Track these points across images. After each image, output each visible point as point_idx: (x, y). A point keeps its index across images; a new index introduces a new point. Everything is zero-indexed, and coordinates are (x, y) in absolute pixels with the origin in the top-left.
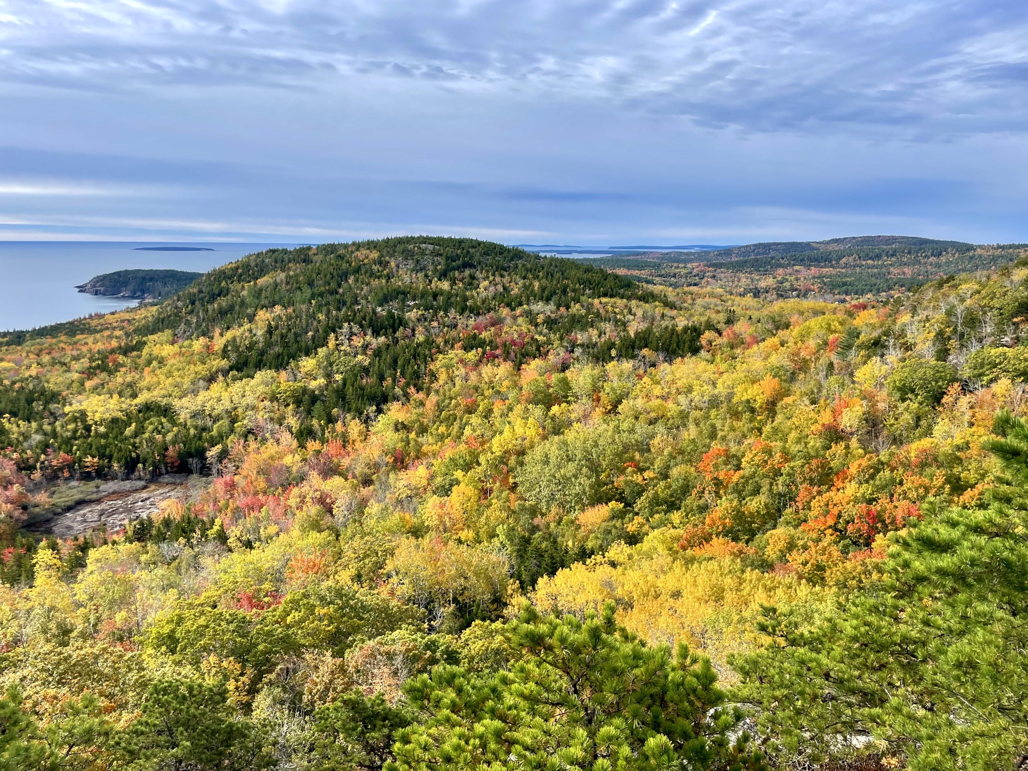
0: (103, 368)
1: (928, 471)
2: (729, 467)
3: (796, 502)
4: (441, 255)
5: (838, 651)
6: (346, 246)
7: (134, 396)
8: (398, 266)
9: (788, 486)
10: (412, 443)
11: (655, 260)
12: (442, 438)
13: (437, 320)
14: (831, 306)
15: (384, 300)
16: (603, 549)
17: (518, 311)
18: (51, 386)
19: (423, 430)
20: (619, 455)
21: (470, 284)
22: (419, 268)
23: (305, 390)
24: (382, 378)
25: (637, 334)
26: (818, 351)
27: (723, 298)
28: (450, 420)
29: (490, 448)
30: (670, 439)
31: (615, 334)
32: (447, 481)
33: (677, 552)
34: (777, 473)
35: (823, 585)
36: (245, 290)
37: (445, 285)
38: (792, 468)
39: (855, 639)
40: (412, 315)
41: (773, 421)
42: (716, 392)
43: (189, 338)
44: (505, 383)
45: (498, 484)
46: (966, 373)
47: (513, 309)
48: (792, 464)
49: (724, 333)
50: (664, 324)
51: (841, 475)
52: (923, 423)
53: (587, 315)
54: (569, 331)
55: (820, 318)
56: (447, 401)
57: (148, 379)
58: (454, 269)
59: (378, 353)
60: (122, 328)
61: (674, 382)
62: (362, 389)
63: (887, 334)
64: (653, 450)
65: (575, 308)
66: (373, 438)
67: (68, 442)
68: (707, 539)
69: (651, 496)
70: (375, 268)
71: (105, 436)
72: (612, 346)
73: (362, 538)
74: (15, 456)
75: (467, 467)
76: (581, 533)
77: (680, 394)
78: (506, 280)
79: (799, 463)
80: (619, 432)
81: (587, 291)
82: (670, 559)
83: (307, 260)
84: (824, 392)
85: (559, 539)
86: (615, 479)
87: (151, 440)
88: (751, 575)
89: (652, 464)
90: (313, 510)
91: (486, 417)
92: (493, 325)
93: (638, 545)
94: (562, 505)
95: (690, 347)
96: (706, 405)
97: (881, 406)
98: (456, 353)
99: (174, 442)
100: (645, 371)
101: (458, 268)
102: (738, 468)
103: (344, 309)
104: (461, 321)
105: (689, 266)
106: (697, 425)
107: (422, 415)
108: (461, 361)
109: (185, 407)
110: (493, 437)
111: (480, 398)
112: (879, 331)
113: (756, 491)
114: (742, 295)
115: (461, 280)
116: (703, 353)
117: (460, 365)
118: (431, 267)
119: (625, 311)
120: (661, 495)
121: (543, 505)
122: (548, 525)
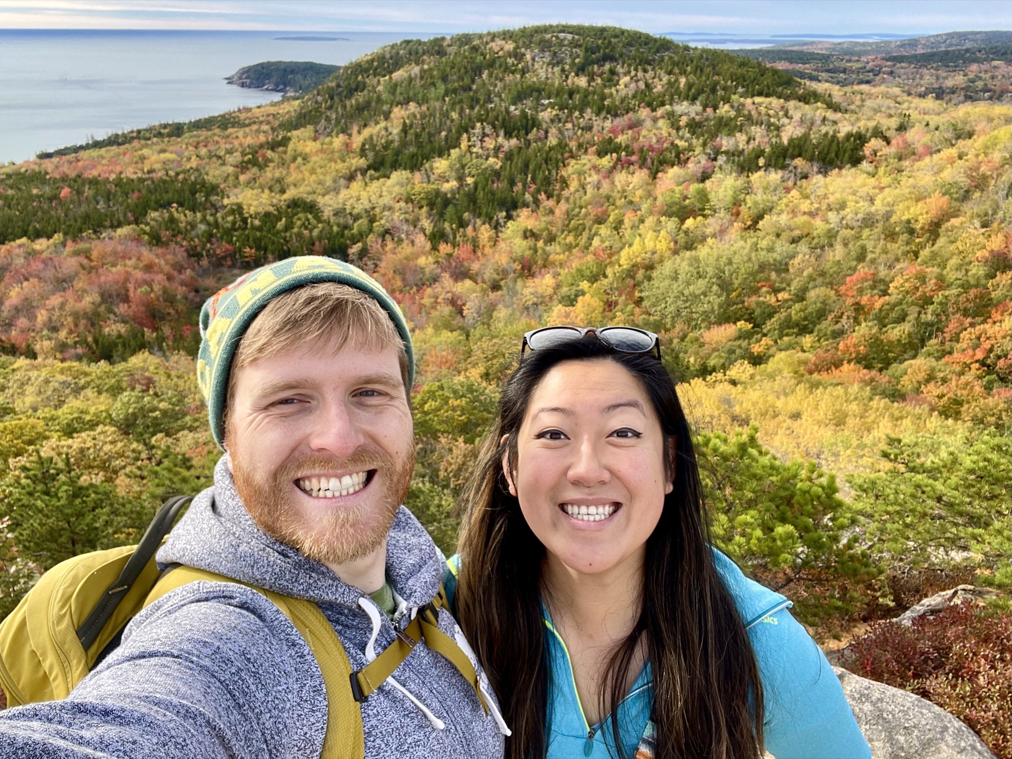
0: (254, 163)
2: (875, 291)
3: (943, 332)
4: (580, 46)
5: (954, 480)
6: (481, 37)
7: (283, 191)
8: (533, 59)
9: (938, 315)
10: (540, 252)
11: (824, 52)
12: (570, 248)
13: (572, 122)
15: (519, 98)
16: (724, 368)
17: (660, 111)
18: (209, 178)
19: (551, 239)
20: (753, 274)
21: (610, 80)
22: (556, 61)
23: (438, 193)
24: (512, 183)
25: (791, 140)
26: (1003, 166)
27: (899, 99)
28: (578, 231)
29: (618, 261)
30: (813, 259)
31: (766, 140)
32: (573, 292)
33: (802, 375)
34: (927, 301)
35: (957, 419)
36: (381, 84)
37: (582, 82)
38: (946, 297)
40: (545, 115)
41: (933, 245)
42: (873, 209)
43: (329, 135)
44: (639, 193)
45: (623, 297)
47: (654, 110)
48: (947, 293)
49: (894, 142)
50: (824, 129)
51: (1001, 308)
53: (736, 117)
54: (714, 136)
56: (577, 210)
57: (294, 176)
58: (593, 63)
59: (509, 156)
60: (268, 123)
61: (825, 197)
62: (493, 193)
64: (791, 270)
65: (725, 110)
66: (502, 245)
67: (228, 233)
68: (838, 364)
69: (783, 318)
70: (510, 61)
71: (259, 229)
72: (760, 153)
73: (490, 340)
74: (184, 243)
75: (594, 279)
76: (703, 351)
77: (831, 210)
78: (651, 73)
79: (955, 291)
80: (757, 250)
81: (740, 90)
82: (793, 381)
83: (441, 52)
84: (1000, 214)
85: (681, 355)
86: (746, 299)
87: (299, 235)
88: (879, 403)
89: (789, 285)
90: (447, 310)
91: (616, 228)
92: (630, 128)
93: (763, 366)
94: (689, 321)
95: (850, 158)
96: (859, 223)
98: (588, 159)
99: (320, 238)
100: (795, 184)
101: (597, 62)
102: (885, 293)
103: (477, 108)
104: (597, 123)
105: (864, 59)
106: (846, 245)
107: (551, 223)
108: (595, 167)
109: (328, 204)
110: (621, 249)
111: (611, 207)
113: (902, 319)
114: (922, 96)
115: (600, 75)
116: (865, 165)
117: (593, 172)
118: (568, 61)
119: (781, 113)
120: (794, 317)
121: (668, 320)
122: (671, 341)
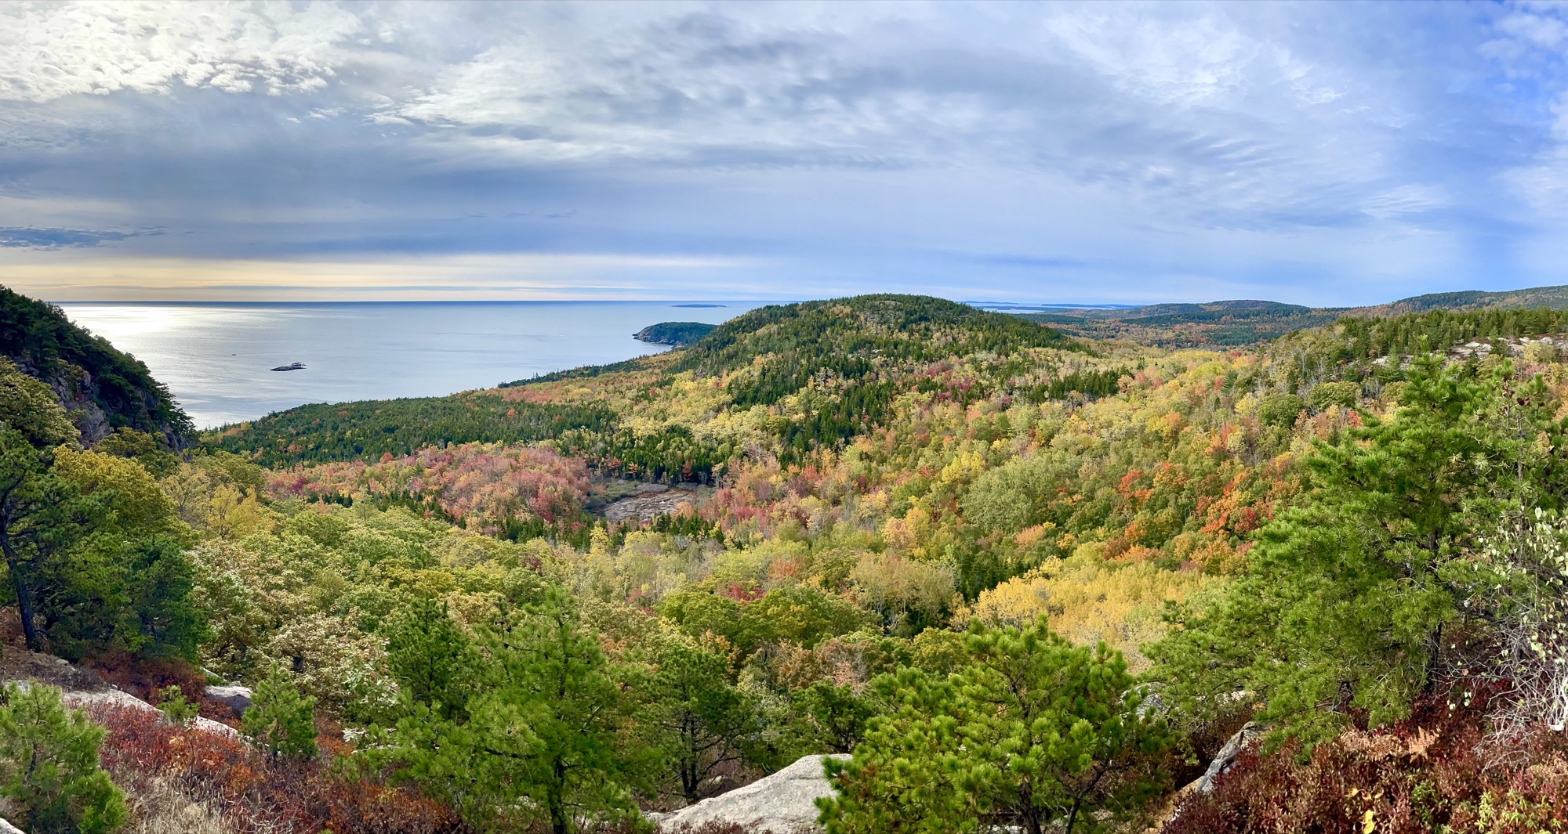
0: (646, 397)
1: (1289, 477)
2: (1143, 486)
3: (1196, 510)
4: (902, 309)
5: (1220, 627)
6: (825, 303)
7: (665, 420)
8: (866, 320)
9: (1189, 498)
10: (874, 471)
11: (1079, 316)
12: (899, 467)
13: (897, 366)
14: (1216, 354)
15: (855, 348)
16: (1037, 564)
17: (965, 359)
18: (612, 408)
19: (883, 461)
20: (1051, 482)
21: (925, 335)
22: (883, 321)
23: (788, 422)
24: (850, 415)
25: (1066, 378)
26: (1208, 389)
27: (1135, 348)
28: (906, 453)
29: (940, 477)
30: (1095, 466)
31: (1048, 378)
32: (903, 505)
33: (1102, 561)
34: (1180, 489)
35: (1218, 574)
36: (747, 339)
37: (904, 336)
38: (1192, 483)
39: (1230, 616)
40: (876, 361)
41: (1176, 447)
42: (1132, 425)
43: (705, 376)
44: (954, 421)
45: (947, 508)
46: (1309, 402)
47: (960, 357)
48: (1192, 480)
49: (1137, 377)
50: (1088, 370)
51: (1228, 487)
52: (1283, 440)
53: (1023, 362)
54: (1008, 376)
55: (1208, 363)
56: (904, 436)
57: (674, 408)
58: (912, 322)
59: (847, 393)
60: (660, 367)
61: (1097, 418)
62: (834, 423)
63: (1256, 374)
64: (1080, 476)
65: (1014, 356)
66: (841, 465)
67: (619, 450)
68: (1127, 549)
69: (1079, 516)
70: (848, 321)
71: (643, 448)
72: (1044, 389)
73: (830, 550)
74: (586, 456)
75: (920, 493)
76: (1017, 552)
77: (1102, 427)
78: (956, 330)
79: (1196, 479)
80: (1052, 462)
81: (1024, 342)
82: (1095, 568)
83: (794, 315)
84: (1214, 422)
85: (1000, 557)
86: (1048, 503)
87: (673, 454)
88: (1163, 574)
89: (1080, 488)
90: (791, 522)
91: (936, 450)
92: (943, 370)
93: (1068, 558)
94: (1003, 526)
95: (1109, 389)
96: (1124, 436)
97: (1255, 429)
98: (913, 394)
99: (689, 458)
100: (1074, 410)
101: (915, 321)
102: (1150, 486)
103: (822, 356)
104: (917, 367)
105: (1107, 321)
106: (1117, 453)
107: (882, 447)
108: (917, 401)
109: (699, 430)
110: (942, 467)
111: (932, 433)
112: (1251, 373)
113: (1165, 505)
114: (1150, 346)
115: (919, 331)
116: (1120, 394)
117: (916, 405)
118: (893, 321)
119: (1056, 359)
120: (1088, 514)
121: (986, 526)
122: (990, 545)
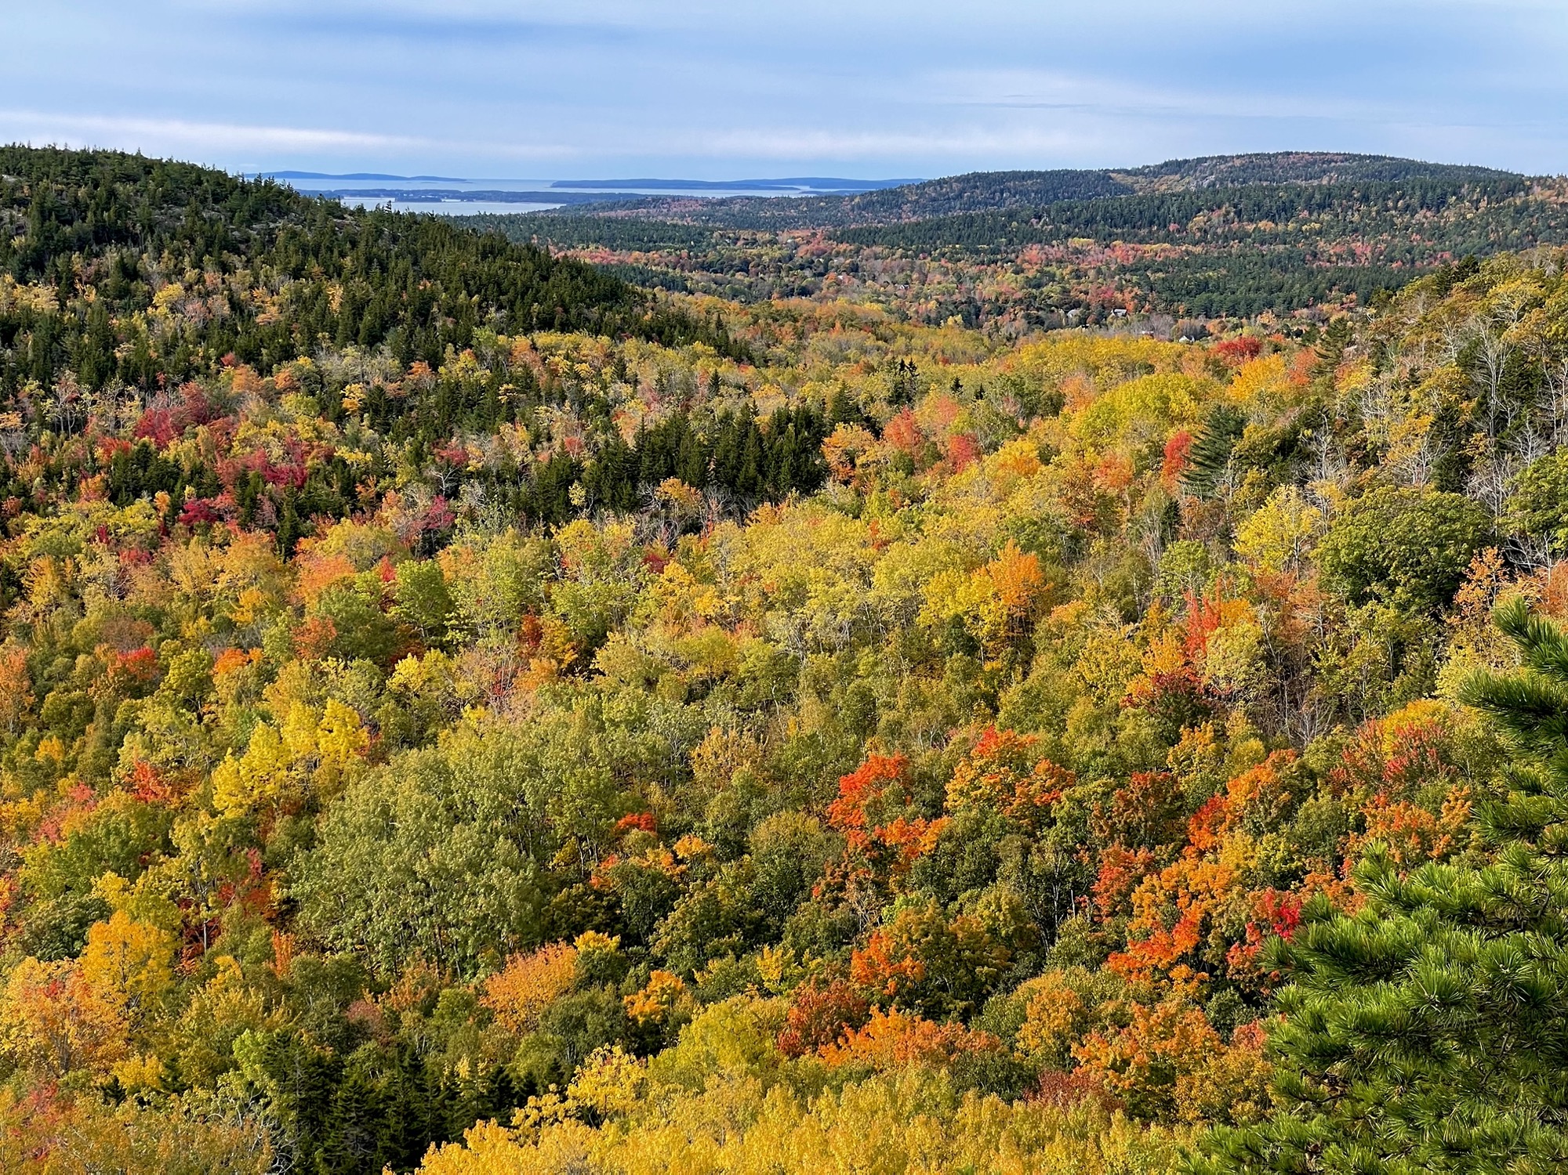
1: (1428, 788)
2: (911, 808)
3: (1092, 895)
4: (23, 203)
9: (1071, 851)
11: (688, 221)
12: (46, 776)
13: (19, 407)
14: (1167, 348)
16: (560, 1076)
17: (283, 375)
20: (601, 794)
21: (124, 293)
25: (643, 436)
26: (1139, 473)
27: (882, 330)
28: (71, 721)
29: (206, 799)
30: (748, 739)
31: (580, 437)
32: (70, 911)
33: (775, 1064)
34: (1042, 818)
35: (1170, 1123)
37: (41, 298)
38: (1080, 802)
41: (1025, 674)
42: (871, 596)
44: (250, 597)
45: (235, 907)
46: (1513, 521)
47: (264, 371)
48: (1079, 792)
49: (888, 430)
50: (719, 408)
51: (1207, 818)
52: (1411, 658)
53: (494, 385)
54: (440, 434)
55: (1141, 381)
56: (61, 661)
58: (66, 246)
61: (752, 575)
63: (1313, 420)
64: (699, 774)
65: (459, 365)
68: (856, 1018)
69: (697, 909)
72: (571, 473)
75: (133, 863)
76: (493, 1037)
77: (771, 607)
78: (241, 276)
79: (1096, 786)
80: (601, 729)
81: (493, 314)
82: (754, 1085)
84: (1158, 587)
85: (429, 1060)
86: (592, 866)
88: (979, 1110)
89: (699, 815)
91: (190, 704)
92: (202, 420)
93: (665, 1053)
94: (437, 955)
95: (795, 473)
96: (845, 636)
97: (1305, 618)
98: (84, 510)
100: (673, 546)
101: (81, 244)
102: (937, 809)
104: (99, 410)
105: (785, 237)
106: (822, 694)
108: (103, 533)
110: (213, 763)
111: (168, 645)
112: (1294, 413)
113: (986, 874)
114: (933, 321)
115: (95, 280)
116: (831, 489)
117: (99, 548)
119: (608, 371)
120: (727, 903)
121: (380, 958)
122: (395, 1020)
